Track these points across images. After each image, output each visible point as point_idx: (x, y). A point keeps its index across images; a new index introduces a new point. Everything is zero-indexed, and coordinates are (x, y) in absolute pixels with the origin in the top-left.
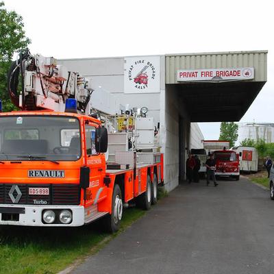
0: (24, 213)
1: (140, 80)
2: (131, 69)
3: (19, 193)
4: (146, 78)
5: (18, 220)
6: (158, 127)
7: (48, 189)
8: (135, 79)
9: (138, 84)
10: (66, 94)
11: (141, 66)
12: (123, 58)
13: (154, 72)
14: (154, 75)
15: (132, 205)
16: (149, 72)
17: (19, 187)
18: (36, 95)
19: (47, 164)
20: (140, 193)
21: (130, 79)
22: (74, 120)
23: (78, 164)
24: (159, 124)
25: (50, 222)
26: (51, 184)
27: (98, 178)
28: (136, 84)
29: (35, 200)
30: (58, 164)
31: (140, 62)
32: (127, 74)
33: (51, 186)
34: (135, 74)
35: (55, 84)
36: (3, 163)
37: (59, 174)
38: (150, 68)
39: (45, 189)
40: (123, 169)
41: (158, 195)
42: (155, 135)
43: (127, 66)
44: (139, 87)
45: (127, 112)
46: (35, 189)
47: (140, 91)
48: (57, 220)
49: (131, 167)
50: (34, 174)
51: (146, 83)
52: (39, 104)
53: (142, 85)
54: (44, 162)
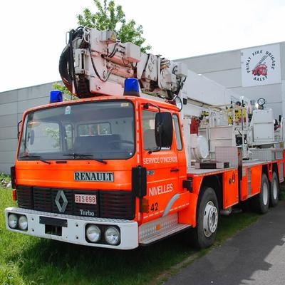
0: (66, 226)
1: (259, 71)
2: (249, 61)
3: (65, 200)
4: (265, 68)
5: (61, 235)
6: (280, 120)
7: (95, 196)
8: (254, 71)
9: (257, 76)
10: (144, 79)
11: (259, 57)
12: (239, 50)
13: (273, 61)
14: (274, 65)
15: (237, 212)
16: (268, 62)
17: (65, 193)
18: (89, 78)
19: (94, 164)
20: (250, 196)
21: (248, 72)
22: (127, 105)
23: (130, 163)
24: (280, 116)
25: (94, 240)
26: (99, 190)
27: (169, 182)
28: (254, 77)
29: (81, 210)
30: (106, 163)
31: (258, 52)
32: (244, 67)
33: (99, 193)
34: (253, 66)
35: (126, 66)
36: (50, 163)
37: (107, 177)
38: (269, 58)
39: (92, 196)
40: (220, 168)
41: (279, 195)
42: (275, 129)
43: (244, 59)
44: (258, 79)
45: (238, 103)
46: (81, 196)
47: (259, 83)
48: (102, 239)
49: (234, 165)
50: (80, 177)
51: (265, 75)
52: (93, 88)
53: (261, 76)
54: (89, 161)
